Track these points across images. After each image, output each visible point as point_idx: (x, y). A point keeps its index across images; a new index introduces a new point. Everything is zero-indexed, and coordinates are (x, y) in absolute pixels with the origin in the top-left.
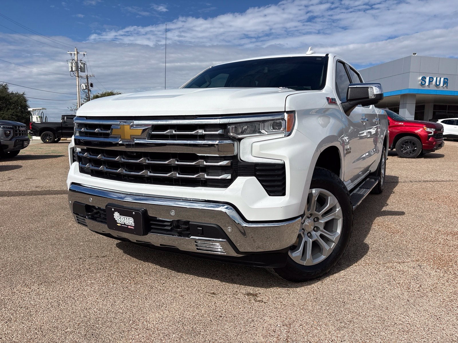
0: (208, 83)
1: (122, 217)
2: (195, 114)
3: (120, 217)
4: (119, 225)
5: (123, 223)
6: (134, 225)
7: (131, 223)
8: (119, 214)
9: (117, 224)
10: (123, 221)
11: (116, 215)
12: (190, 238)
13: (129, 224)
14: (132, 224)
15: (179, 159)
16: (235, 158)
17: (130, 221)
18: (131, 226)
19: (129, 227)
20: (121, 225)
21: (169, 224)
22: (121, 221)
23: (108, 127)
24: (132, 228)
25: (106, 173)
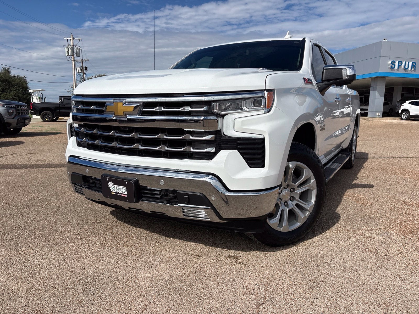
0: (193, 65)
1: (116, 186)
2: (182, 92)
3: (114, 186)
4: (113, 193)
5: (117, 192)
6: (126, 194)
7: (124, 191)
8: (113, 183)
9: (112, 193)
10: (117, 190)
11: (111, 185)
12: (178, 205)
13: (122, 193)
14: (125, 193)
15: (167, 133)
16: (218, 133)
17: (124, 190)
18: (124, 194)
19: (123, 195)
20: (115, 194)
21: (158, 192)
22: (115, 190)
23: (103, 104)
24: (125, 196)
25: (101, 146)
